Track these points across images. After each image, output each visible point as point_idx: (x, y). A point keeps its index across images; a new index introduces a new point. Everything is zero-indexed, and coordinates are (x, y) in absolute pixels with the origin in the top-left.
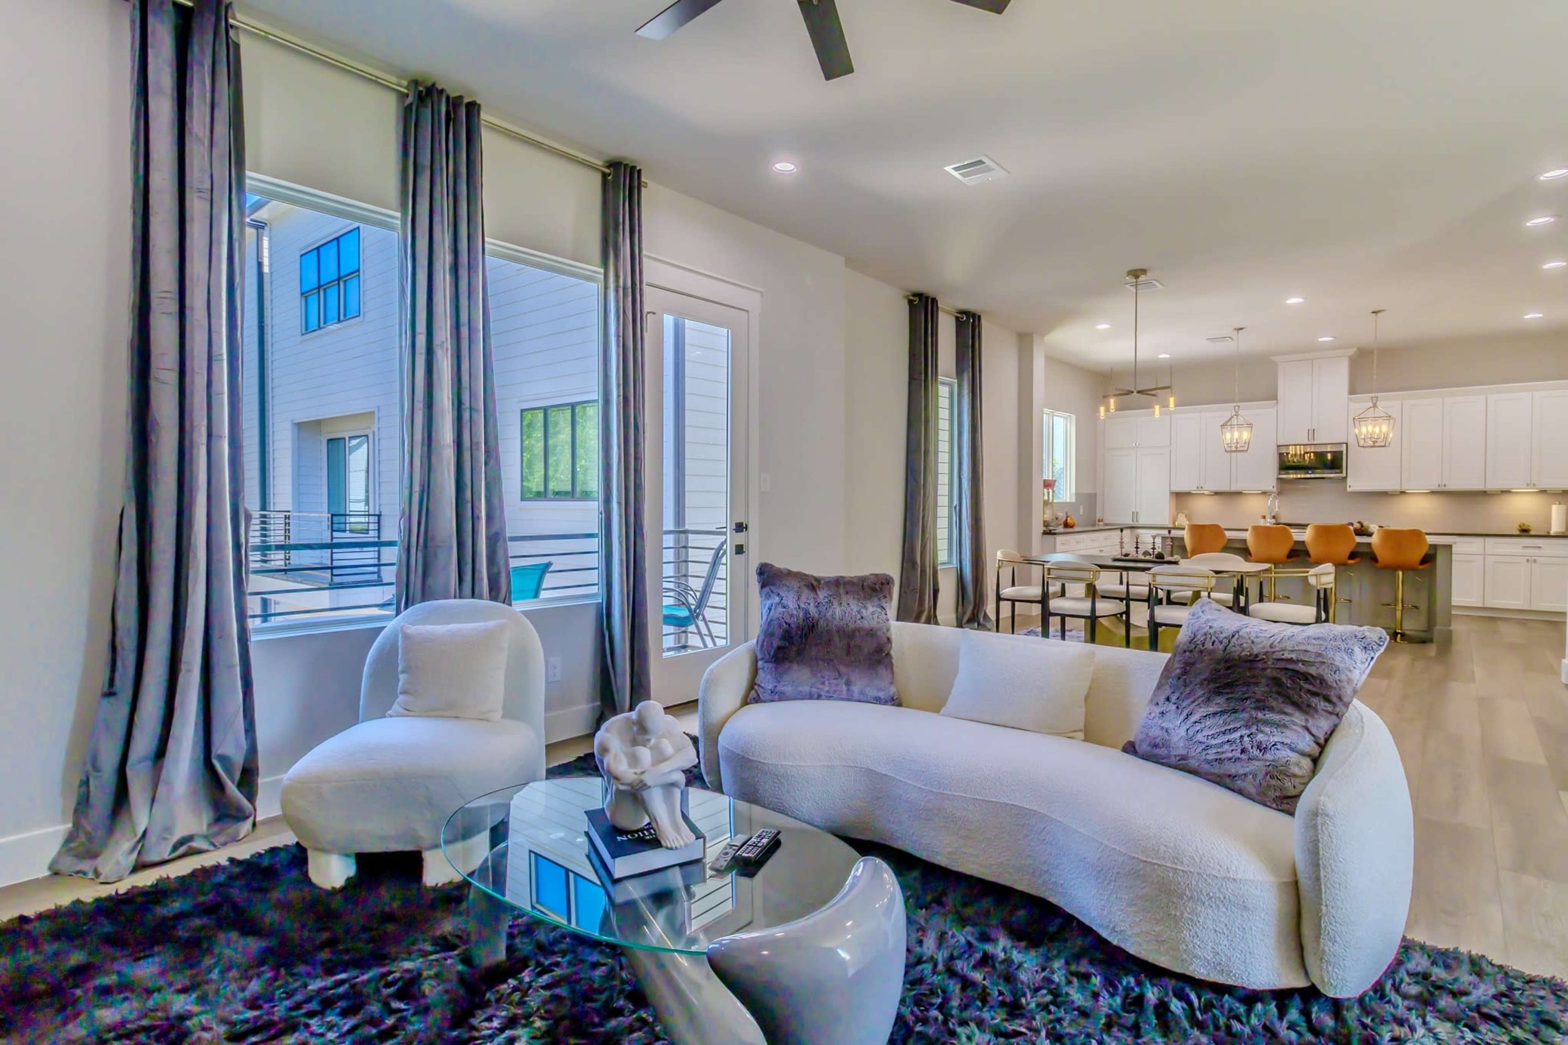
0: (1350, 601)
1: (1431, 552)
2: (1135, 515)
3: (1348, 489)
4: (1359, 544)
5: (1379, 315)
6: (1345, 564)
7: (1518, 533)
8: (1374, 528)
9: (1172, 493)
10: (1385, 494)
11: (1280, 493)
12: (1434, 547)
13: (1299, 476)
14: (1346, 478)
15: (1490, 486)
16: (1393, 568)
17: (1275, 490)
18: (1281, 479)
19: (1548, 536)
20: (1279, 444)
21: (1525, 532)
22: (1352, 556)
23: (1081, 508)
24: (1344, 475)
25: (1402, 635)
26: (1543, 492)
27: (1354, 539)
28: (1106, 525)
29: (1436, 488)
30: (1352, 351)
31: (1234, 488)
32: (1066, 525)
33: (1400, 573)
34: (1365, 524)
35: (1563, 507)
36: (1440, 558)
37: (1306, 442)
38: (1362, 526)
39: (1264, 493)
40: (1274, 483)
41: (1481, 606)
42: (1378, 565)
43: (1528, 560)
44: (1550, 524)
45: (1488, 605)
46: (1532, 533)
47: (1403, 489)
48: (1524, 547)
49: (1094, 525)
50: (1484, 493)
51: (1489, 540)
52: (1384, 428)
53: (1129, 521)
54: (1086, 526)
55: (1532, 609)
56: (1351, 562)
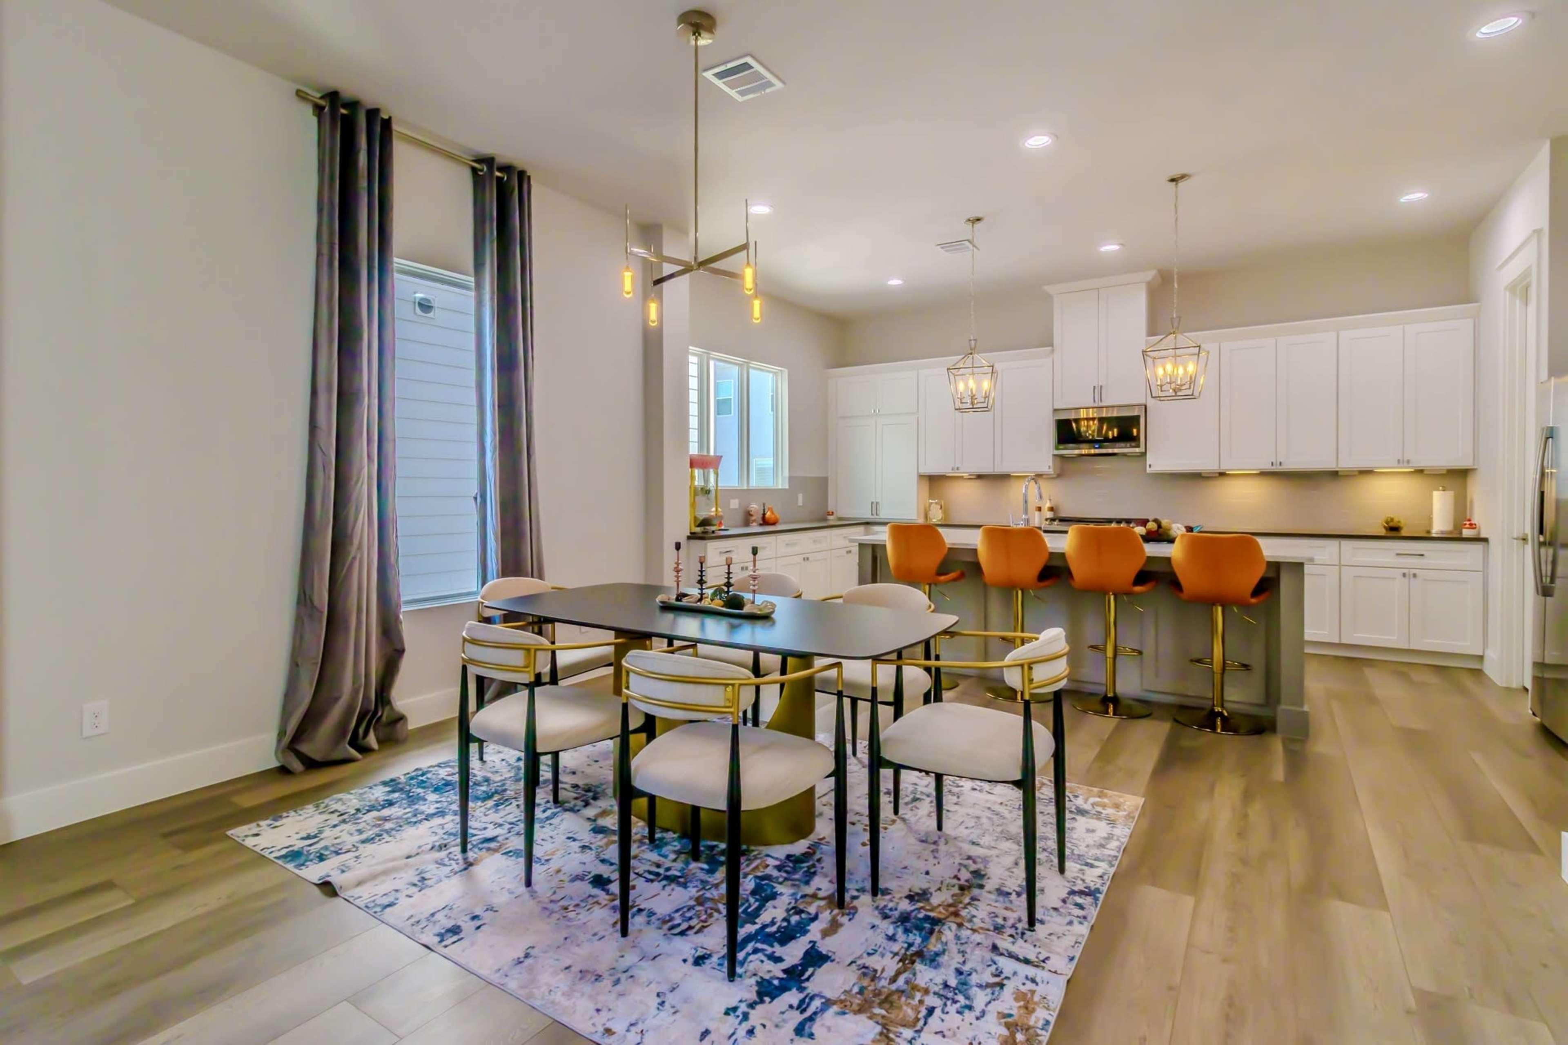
0: (1140, 653)
1: (1271, 574)
2: (875, 506)
3: (1148, 470)
4: (1150, 559)
5: (1181, 184)
6: (1129, 594)
7: (1383, 532)
8: (1177, 529)
9: (921, 477)
10: (1197, 477)
11: (1060, 475)
12: (1276, 567)
13: (1084, 452)
14: (1144, 454)
15: (1347, 463)
16: (1209, 602)
17: (1051, 471)
18: (1062, 457)
19: (1427, 538)
20: (1056, 407)
21: (1393, 531)
22: (1142, 577)
23: (800, 497)
24: (1142, 449)
25: (1225, 720)
26: (1420, 472)
27: (1142, 550)
28: (840, 519)
29: (1267, 467)
30: (1150, 275)
31: (1000, 469)
32: (765, 522)
33: (1220, 609)
34: (1165, 522)
35: (1450, 494)
36: (1286, 583)
37: (1092, 404)
38: (1160, 526)
39: (1039, 476)
40: (1050, 461)
41: (1337, 641)
42: (1182, 595)
43: (1404, 575)
44: (1430, 519)
45: (1345, 641)
46: (1404, 533)
47: (1223, 468)
48: (1398, 554)
49: (826, 520)
50: (1334, 475)
51: (1346, 544)
52: (1191, 368)
53: (867, 515)
54: (812, 521)
55: (1412, 648)
56: (1138, 589)
